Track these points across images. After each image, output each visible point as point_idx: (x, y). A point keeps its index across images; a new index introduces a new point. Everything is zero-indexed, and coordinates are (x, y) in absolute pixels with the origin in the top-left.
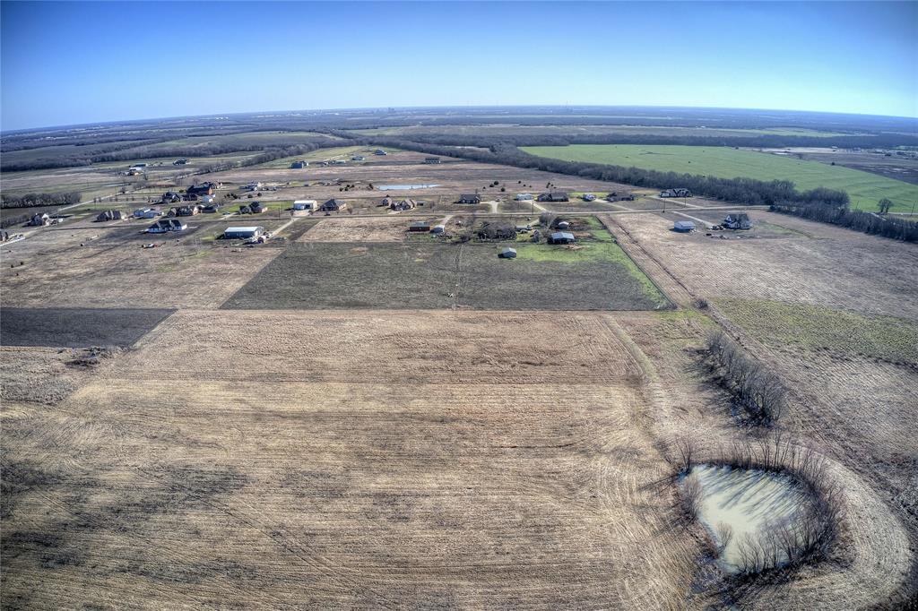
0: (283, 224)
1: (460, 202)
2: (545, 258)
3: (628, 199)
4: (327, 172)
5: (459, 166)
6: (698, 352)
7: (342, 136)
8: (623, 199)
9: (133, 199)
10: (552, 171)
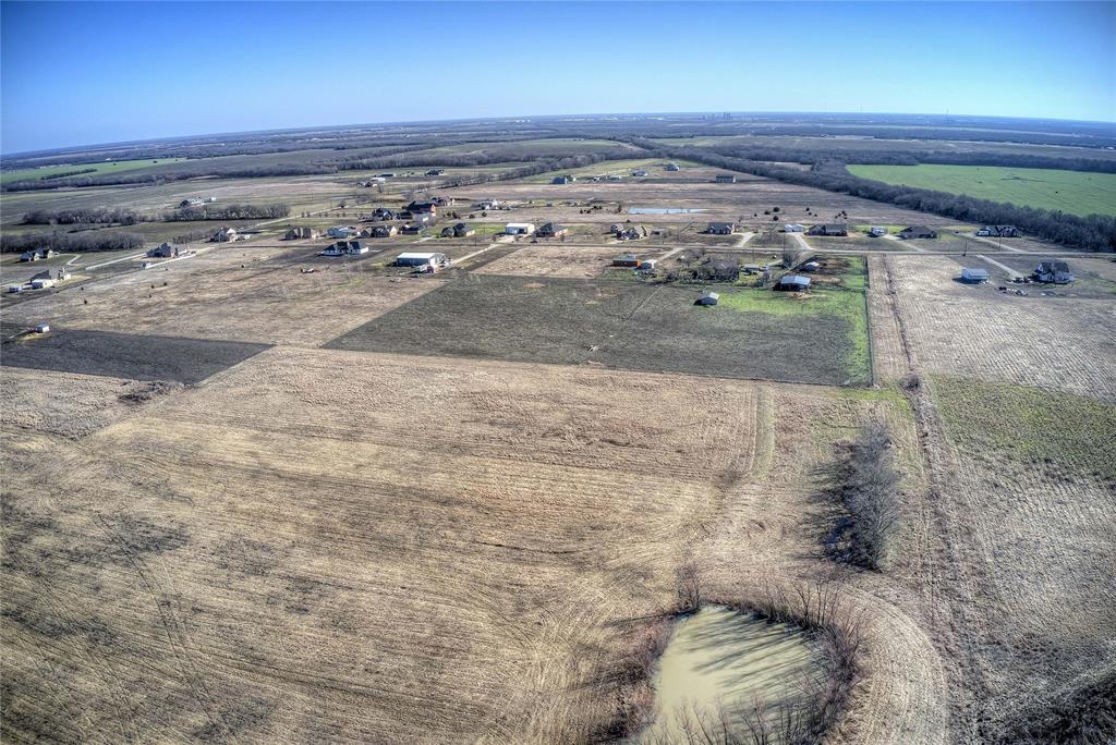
0: (476, 250)
1: (706, 232)
2: (753, 308)
3: (928, 236)
4: (590, 189)
5: (755, 186)
6: (852, 448)
7: (643, 146)
8: (921, 236)
9: (344, 215)
10: (864, 197)
